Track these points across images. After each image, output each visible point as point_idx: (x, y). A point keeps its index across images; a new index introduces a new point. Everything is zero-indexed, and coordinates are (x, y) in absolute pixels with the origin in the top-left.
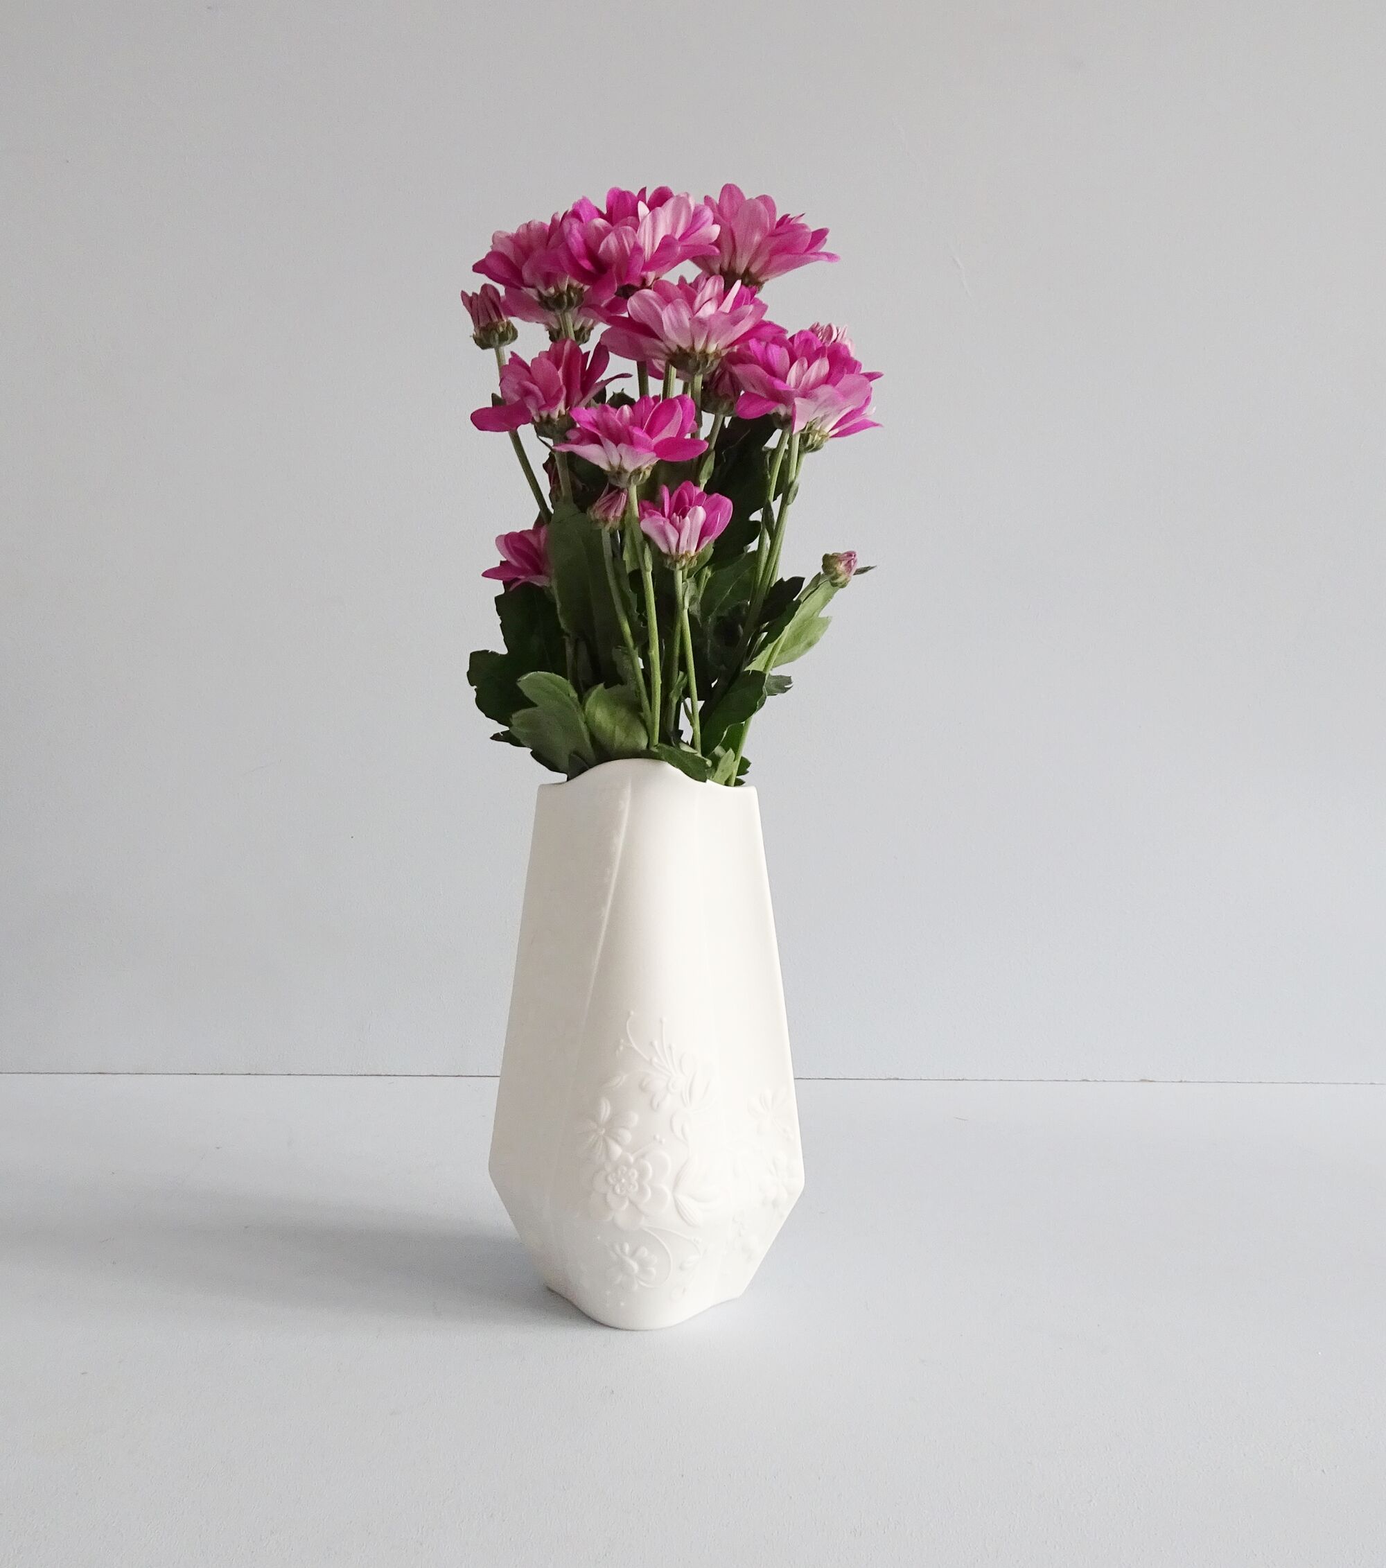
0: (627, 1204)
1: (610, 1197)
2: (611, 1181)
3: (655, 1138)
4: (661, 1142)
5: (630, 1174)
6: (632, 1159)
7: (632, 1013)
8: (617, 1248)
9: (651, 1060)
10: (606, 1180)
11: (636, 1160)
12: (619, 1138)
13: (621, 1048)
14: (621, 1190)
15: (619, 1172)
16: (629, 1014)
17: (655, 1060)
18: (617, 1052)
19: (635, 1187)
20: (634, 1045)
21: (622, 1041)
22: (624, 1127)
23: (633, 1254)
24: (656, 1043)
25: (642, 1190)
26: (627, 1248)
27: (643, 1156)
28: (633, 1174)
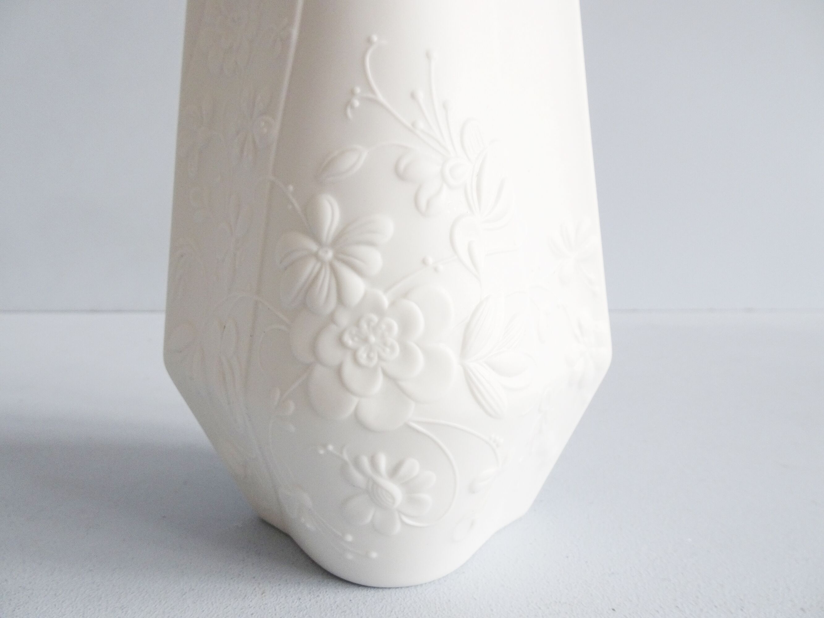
0: (380, 383)
1: (349, 370)
2: (350, 342)
3: (424, 262)
4: (436, 270)
5: (384, 327)
6: (386, 301)
7: (375, 38)
8: (365, 461)
9: (413, 125)
10: (340, 341)
11: (393, 304)
12: (357, 262)
13: (357, 103)
14: (369, 358)
15: (364, 325)
16: (369, 41)
17: (421, 125)
18: (349, 112)
19: (392, 348)
20: (381, 97)
21: (358, 90)
22: (371, 244)
23: (394, 472)
24: (421, 95)
25: (406, 352)
26: (383, 462)
27: (405, 295)
28: (390, 328)
